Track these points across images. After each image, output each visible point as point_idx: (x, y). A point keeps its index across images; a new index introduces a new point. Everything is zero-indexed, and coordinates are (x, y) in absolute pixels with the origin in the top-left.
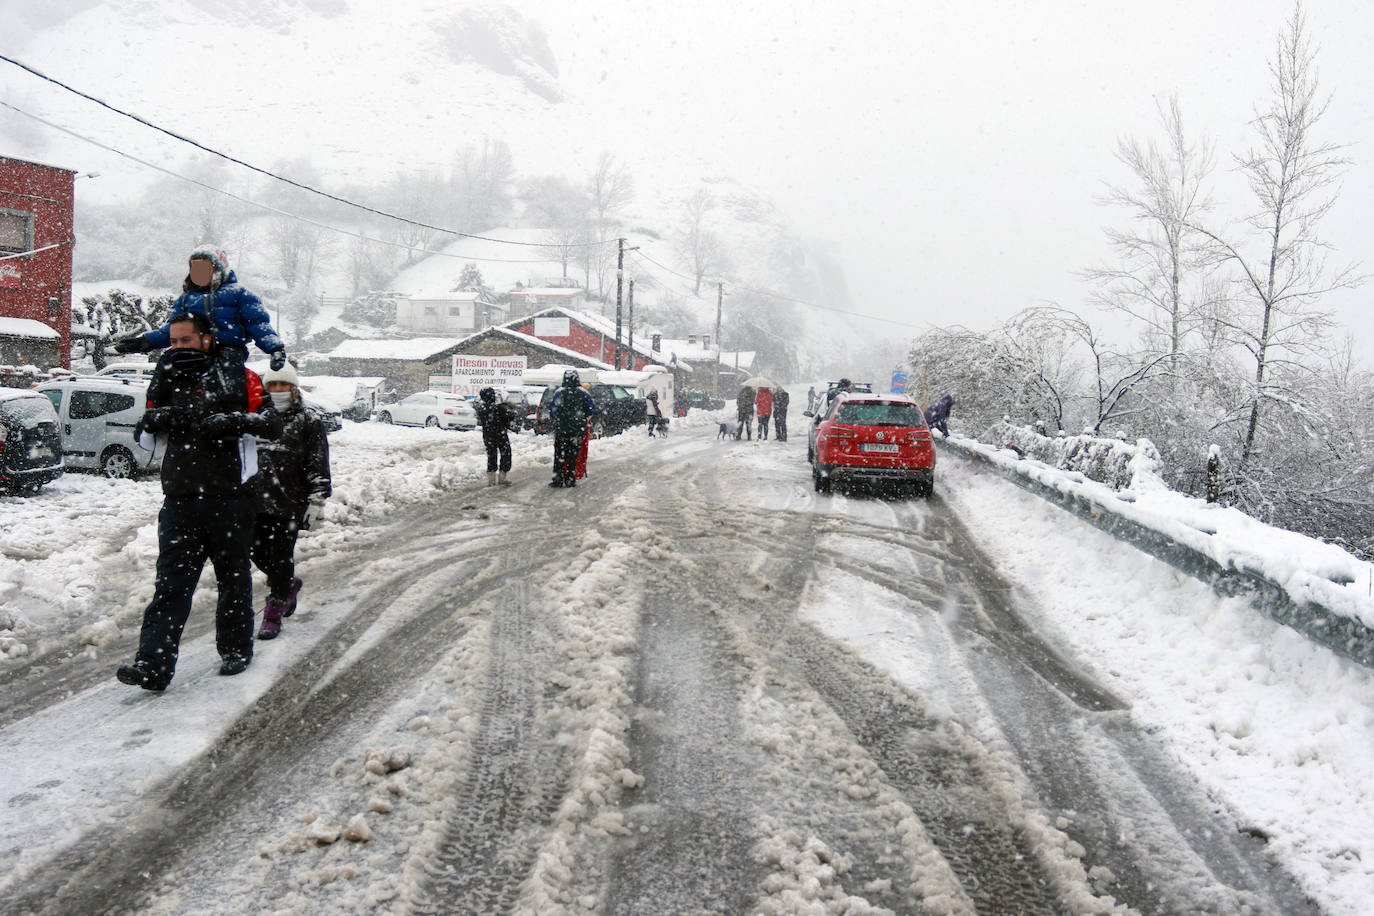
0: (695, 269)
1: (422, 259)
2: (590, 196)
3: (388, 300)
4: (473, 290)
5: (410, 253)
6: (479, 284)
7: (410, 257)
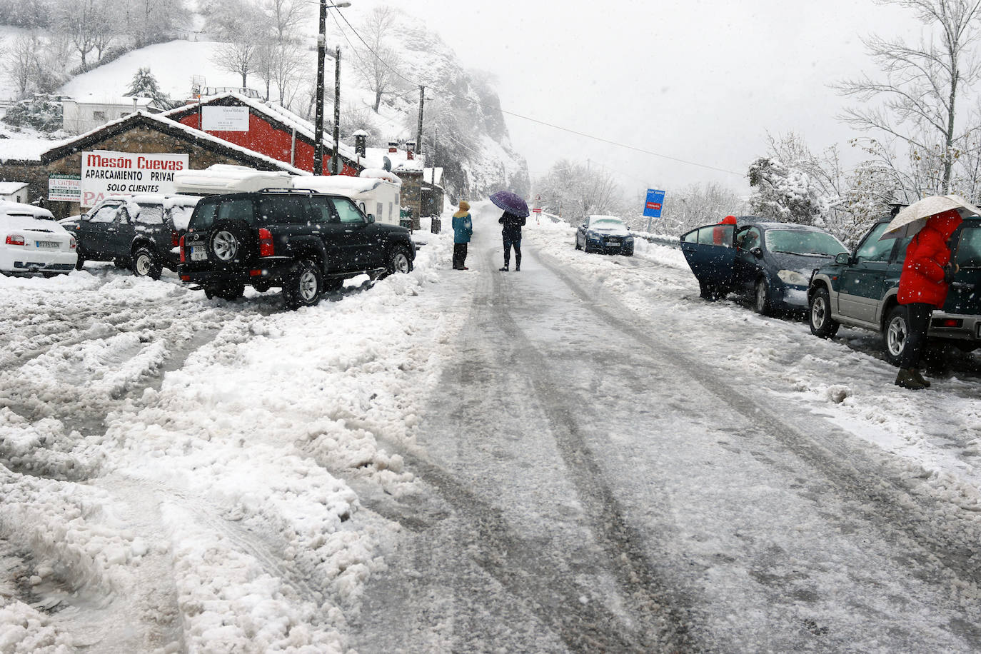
0: (375, 86)
1: (97, 66)
2: (270, 13)
3: (55, 104)
4: (147, 95)
5: (83, 58)
6: (153, 90)
7: (84, 62)
